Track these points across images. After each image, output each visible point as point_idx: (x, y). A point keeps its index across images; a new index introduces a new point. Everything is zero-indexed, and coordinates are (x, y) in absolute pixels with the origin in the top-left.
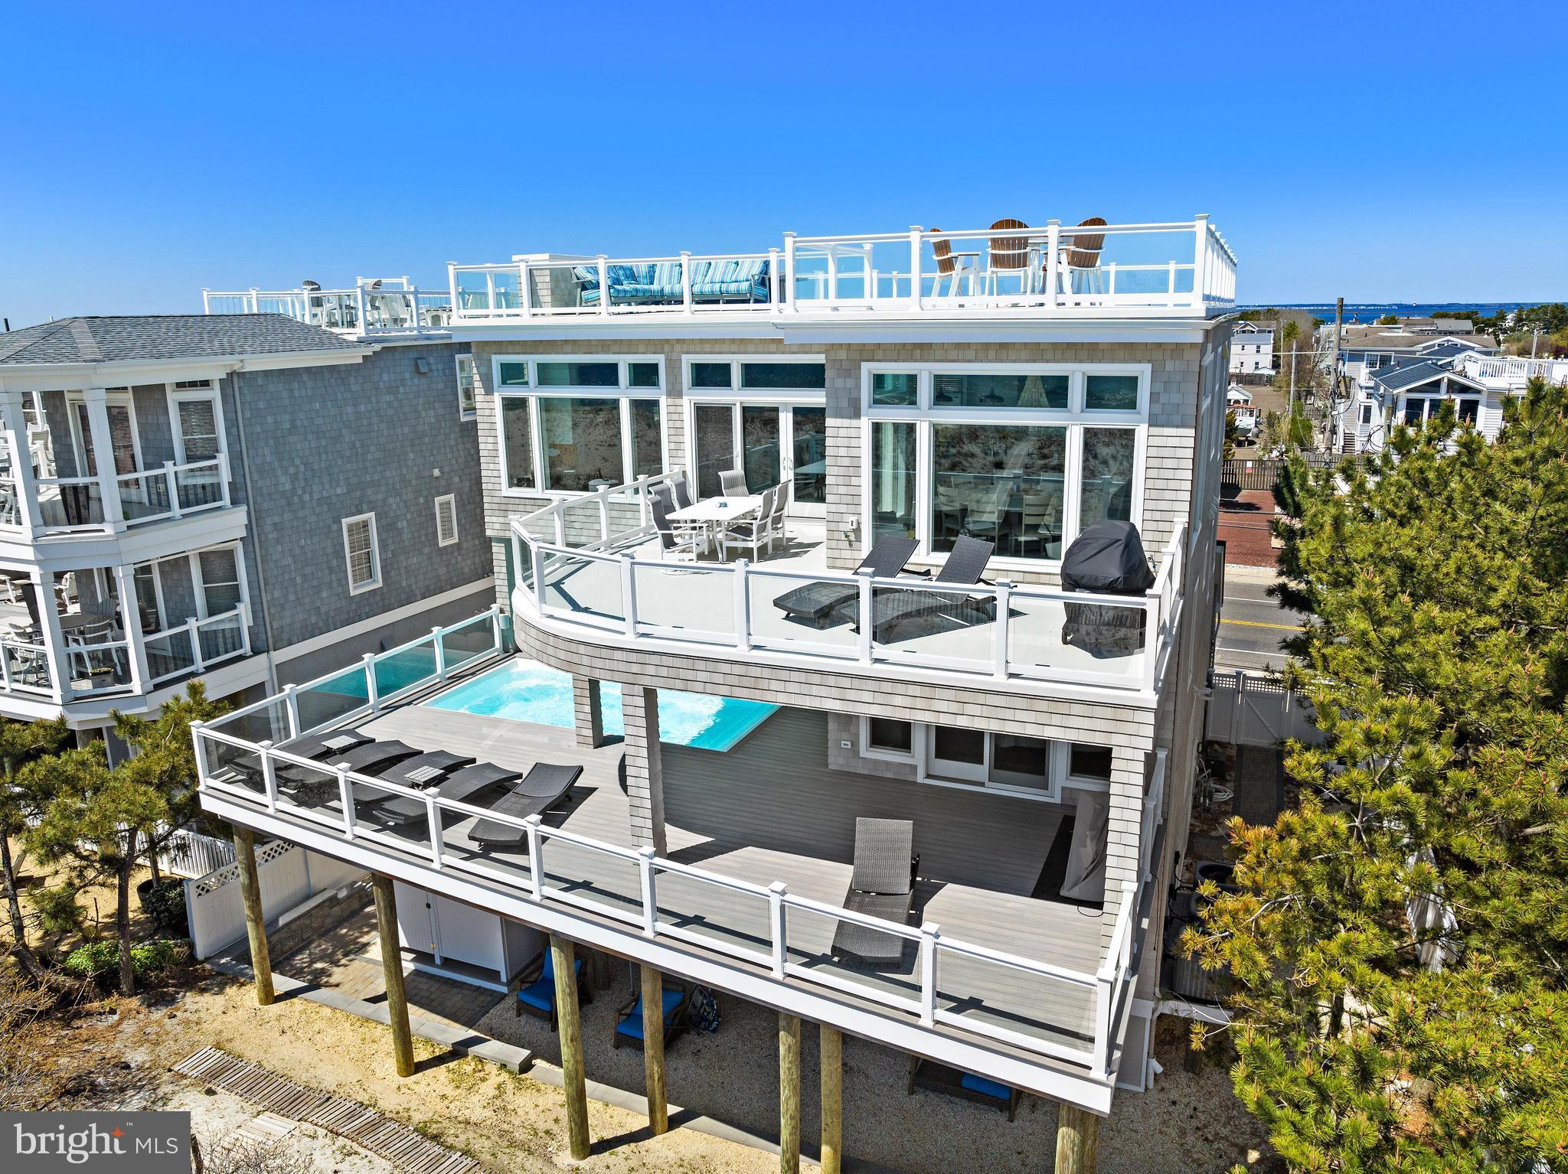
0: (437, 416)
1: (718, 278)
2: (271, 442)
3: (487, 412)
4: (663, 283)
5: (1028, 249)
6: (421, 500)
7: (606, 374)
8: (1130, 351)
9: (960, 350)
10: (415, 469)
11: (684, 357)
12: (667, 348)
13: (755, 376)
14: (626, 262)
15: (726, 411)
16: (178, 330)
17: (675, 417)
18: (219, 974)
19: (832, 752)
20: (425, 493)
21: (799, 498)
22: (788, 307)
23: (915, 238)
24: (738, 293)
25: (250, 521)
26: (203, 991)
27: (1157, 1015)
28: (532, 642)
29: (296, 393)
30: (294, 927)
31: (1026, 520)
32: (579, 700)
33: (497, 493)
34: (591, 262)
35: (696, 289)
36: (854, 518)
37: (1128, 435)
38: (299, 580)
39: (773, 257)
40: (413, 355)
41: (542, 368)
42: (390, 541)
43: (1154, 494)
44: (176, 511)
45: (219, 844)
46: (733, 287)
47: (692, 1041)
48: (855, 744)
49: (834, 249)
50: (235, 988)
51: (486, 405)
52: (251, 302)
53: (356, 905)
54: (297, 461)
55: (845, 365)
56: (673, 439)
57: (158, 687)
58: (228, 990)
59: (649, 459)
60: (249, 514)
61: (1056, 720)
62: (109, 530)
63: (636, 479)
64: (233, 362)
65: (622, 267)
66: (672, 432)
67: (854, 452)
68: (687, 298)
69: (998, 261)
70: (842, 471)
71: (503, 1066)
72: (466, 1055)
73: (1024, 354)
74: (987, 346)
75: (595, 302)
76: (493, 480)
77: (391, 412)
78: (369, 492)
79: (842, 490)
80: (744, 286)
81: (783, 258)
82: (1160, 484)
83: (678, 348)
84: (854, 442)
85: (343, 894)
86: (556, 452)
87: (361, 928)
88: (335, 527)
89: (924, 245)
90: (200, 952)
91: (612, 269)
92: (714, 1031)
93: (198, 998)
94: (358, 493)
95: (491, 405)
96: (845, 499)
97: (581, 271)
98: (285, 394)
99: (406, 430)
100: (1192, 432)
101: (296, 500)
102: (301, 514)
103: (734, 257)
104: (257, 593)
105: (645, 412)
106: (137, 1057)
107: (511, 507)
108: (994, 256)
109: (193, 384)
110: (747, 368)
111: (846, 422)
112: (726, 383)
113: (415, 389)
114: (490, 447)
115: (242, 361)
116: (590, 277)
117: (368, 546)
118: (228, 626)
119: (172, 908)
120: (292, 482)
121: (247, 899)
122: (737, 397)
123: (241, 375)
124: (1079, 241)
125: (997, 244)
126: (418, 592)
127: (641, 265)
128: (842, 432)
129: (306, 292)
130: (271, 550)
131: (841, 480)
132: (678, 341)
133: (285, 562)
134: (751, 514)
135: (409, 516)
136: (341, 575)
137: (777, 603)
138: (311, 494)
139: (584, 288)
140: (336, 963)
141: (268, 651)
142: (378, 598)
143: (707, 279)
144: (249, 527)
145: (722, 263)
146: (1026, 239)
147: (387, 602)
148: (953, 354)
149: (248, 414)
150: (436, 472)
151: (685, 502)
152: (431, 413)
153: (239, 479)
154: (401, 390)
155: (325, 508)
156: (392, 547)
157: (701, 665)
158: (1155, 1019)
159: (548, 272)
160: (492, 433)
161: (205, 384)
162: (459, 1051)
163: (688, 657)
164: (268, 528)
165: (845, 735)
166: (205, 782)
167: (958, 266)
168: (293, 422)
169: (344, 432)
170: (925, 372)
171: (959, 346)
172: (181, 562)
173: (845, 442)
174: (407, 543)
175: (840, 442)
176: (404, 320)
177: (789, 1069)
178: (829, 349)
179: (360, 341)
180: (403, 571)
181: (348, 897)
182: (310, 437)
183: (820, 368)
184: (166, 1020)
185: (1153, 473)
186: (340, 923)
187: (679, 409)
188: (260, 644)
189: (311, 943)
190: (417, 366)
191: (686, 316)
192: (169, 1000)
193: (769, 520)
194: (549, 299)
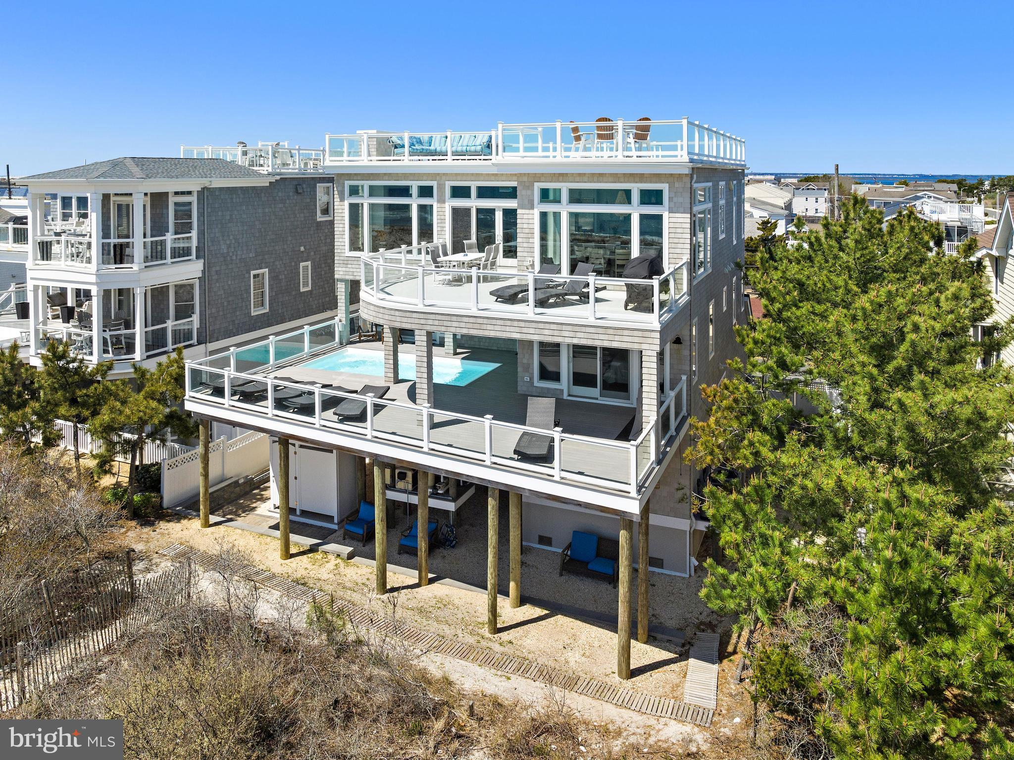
0: (305, 217)
1: (465, 144)
2: (219, 226)
3: (340, 211)
4: (436, 146)
5: (614, 131)
6: (293, 264)
7: (404, 191)
8: (658, 177)
9: (581, 177)
10: (291, 246)
11: (447, 183)
12: (438, 178)
13: (484, 192)
14: (418, 135)
15: (467, 211)
16: (176, 165)
17: (441, 213)
18: (176, 514)
19: (520, 383)
20: (295, 260)
21: (505, 256)
22: (500, 157)
23: (558, 125)
24: (476, 151)
25: (204, 268)
26: (169, 521)
27: (692, 529)
28: (371, 313)
29: (234, 200)
30: (215, 495)
31: (618, 262)
32: (387, 357)
33: (343, 255)
34: (400, 134)
35: (454, 149)
36: (531, 259)
37: (659, 218)
38: (225, 304)
39: (493, 134)
40: (295, 183)
41: (371, 188)
42: (275, 286)
43: (673, 245)
44: (169, 260)
45: (176, 446)
46: (473, 149)
47: (442, 551)
48: (532, 379)
49: (522, 130)
50: (186, 521)
51: (340, 207)
52: (208, 152)
53: (248, 489)
54: (231, 237)
55: (527, 184)
56: (440, 225)
57: (148, 357)
58: (182, 521)
59: (426, 232)
60: (204, 264)
61: (617, 338)
62: (135, 267)
63: (419, 243)
64: (205, 182)
65: (415, 138)
66: (439, 221)
67: (531, 226)
68: (449, 153)
69: (600, 137)
70: (525, 236)
71: (338, 556)
72: (317, 551)
73: (611, 179)
74: (593, 175)
75: (403, 154)
76: (341, 247)
77: (281, 213)
78: (266, 257)
79: (525, 245)
80: (479, 148)
81: (498, 134)
82: (676, 241)
83: (444, 178)
84: (531, 221)
85: (241, 481)
86: (375, 234)
87: (251, 500)
88: (247, 275)
89: (562, 129)
90: (166, 503)
91: (411, 138)
92: (453, 547)
93: (167, 524)
94: (261, 257)
95: (343, 207)
96: (526, 250)
97: (395, 139)
98: (229, 201)
99: (288, 224)
100: (689, 216)
101: (229, 258)
102: (230, 267)
103: (474, 133)
104: (204, 309)
105: (425, 210)
106: (139, 547)
107: (350, 262)
108: (598, 134)
109: (183, 193)
110: (480, 189)
111: (527, 211)
112: (469, 196)
113: (294, 201)
114: (341, 229)
115: (211, 181)
116: (399, 142)
117: (263, 287)
118: (186, 327)
119: (153, 476)
120: (228, 248)
121: (202, 462)
122: (474, 203)
123: (208, 189)
124: (638, 128)
125: (599, 128)
126: (287, 317)
127: (425, 137)
128: (525, 217)
129: (240, 148)
130: (213, 286)
131: (524, 240)
132: (444, 174)
133: (219, 293)
134: (480, 259)
135: (286, 273)
136: (248, 303)
137: (492, 293)
138: (236, 255)
139: (396, 147)
140: (239, 516)
141: (206, 343)
142: (266, 318)
143: (460, 144)
144: (204, 272)
145: (467, 136)
146: (612, 126)
147: (270, 321)
148: (578, 179)
149: (209, 210)
150: (302, 249)
151: (445, 254)
152: (302, 215)
153: (202, 245)
154: (288, 202)
155: (243, 264)
156: (275, 290)
157: (454, 318)
158: (692, 532)
159: (375, 139)
160: (343, 222)
161: (189, 193)
162: (313, 549)
163: (448, 315)
164: (213, 273)
165: (527, 374)
166: (189, 393)
167: (583, 139)
168: (231, 215)
169: (257, 223)
170: (565, 188)
171: (580, 175)
172: (165, 290)
173: (526, 221)
174: (283, 288)
175: (524, 221)
176: (288, 165)
177: (493, 519)
178: (518, 176)
179: (269, 174)
180: (280, 304)
181: (244, 483)
182: (239, 224)
183: (515, 189)
184: (151, 532)
185: (672, 235)
186: (240, 497)
187: (443, 210)
188: (201, 339)
189: (224, 506)
190: (296, 189)
191: (449, 163)
192: (151, 524)
193: (489, 262)
194: (375, 153)
